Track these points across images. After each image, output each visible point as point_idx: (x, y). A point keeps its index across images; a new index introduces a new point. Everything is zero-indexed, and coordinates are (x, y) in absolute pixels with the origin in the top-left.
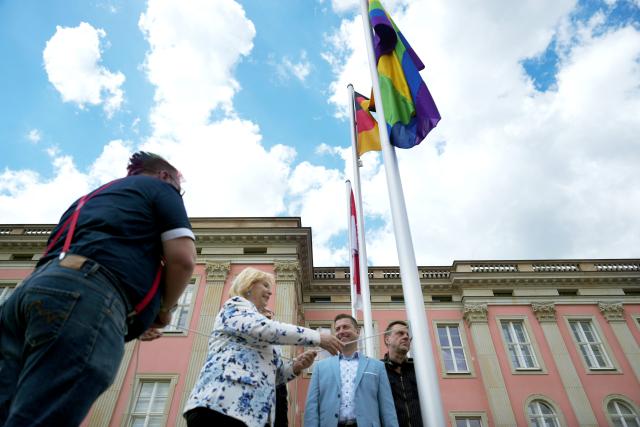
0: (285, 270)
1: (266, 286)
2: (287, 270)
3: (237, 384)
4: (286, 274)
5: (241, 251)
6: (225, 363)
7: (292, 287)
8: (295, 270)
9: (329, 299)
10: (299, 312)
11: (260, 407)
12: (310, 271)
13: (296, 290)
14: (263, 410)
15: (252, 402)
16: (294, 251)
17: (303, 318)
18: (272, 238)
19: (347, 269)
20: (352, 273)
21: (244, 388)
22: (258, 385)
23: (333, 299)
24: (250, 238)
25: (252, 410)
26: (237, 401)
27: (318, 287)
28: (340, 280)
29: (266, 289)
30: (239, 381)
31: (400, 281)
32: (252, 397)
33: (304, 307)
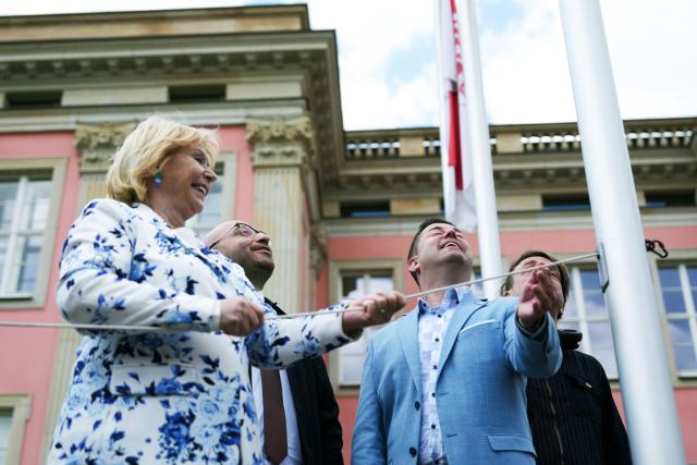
0: (274, 140)
1: (201, 159)
2: (279, 140)
3: (149, 401)
4: (277, 149)
5: (161, 95)
6: (109, 357)
7: (292, 180)
8: (299, 137)
9: (383, 207)
10: (315, 242)
11: (216, 435)
12: (337, 139)
13: (304, 187)
14: (224, 441)
15: (195, 430)
16: (294, 89)
17: (324, 257)
18: (238, 60)
19: (431, 134)
20: (444, 143)
21: (166, 404)
22: (201, 389)
23: (397, 207)
24: (182, 61)
25: (197, 446)
26: (156, 436)
27: (358, 181)
28: (412, 160)
29: (201, 168)
30: (151, 391)
31: (581, 158)
32: (192, 417)
33: (325, 230)
